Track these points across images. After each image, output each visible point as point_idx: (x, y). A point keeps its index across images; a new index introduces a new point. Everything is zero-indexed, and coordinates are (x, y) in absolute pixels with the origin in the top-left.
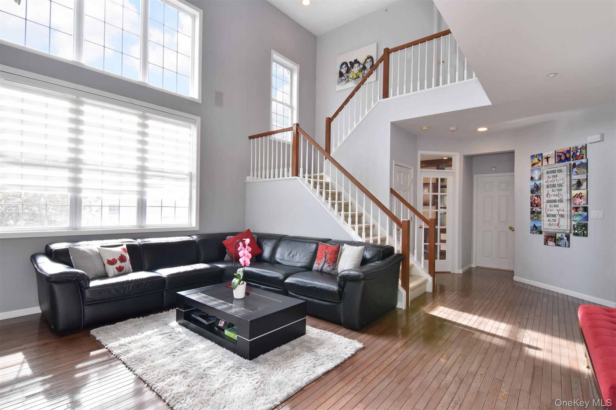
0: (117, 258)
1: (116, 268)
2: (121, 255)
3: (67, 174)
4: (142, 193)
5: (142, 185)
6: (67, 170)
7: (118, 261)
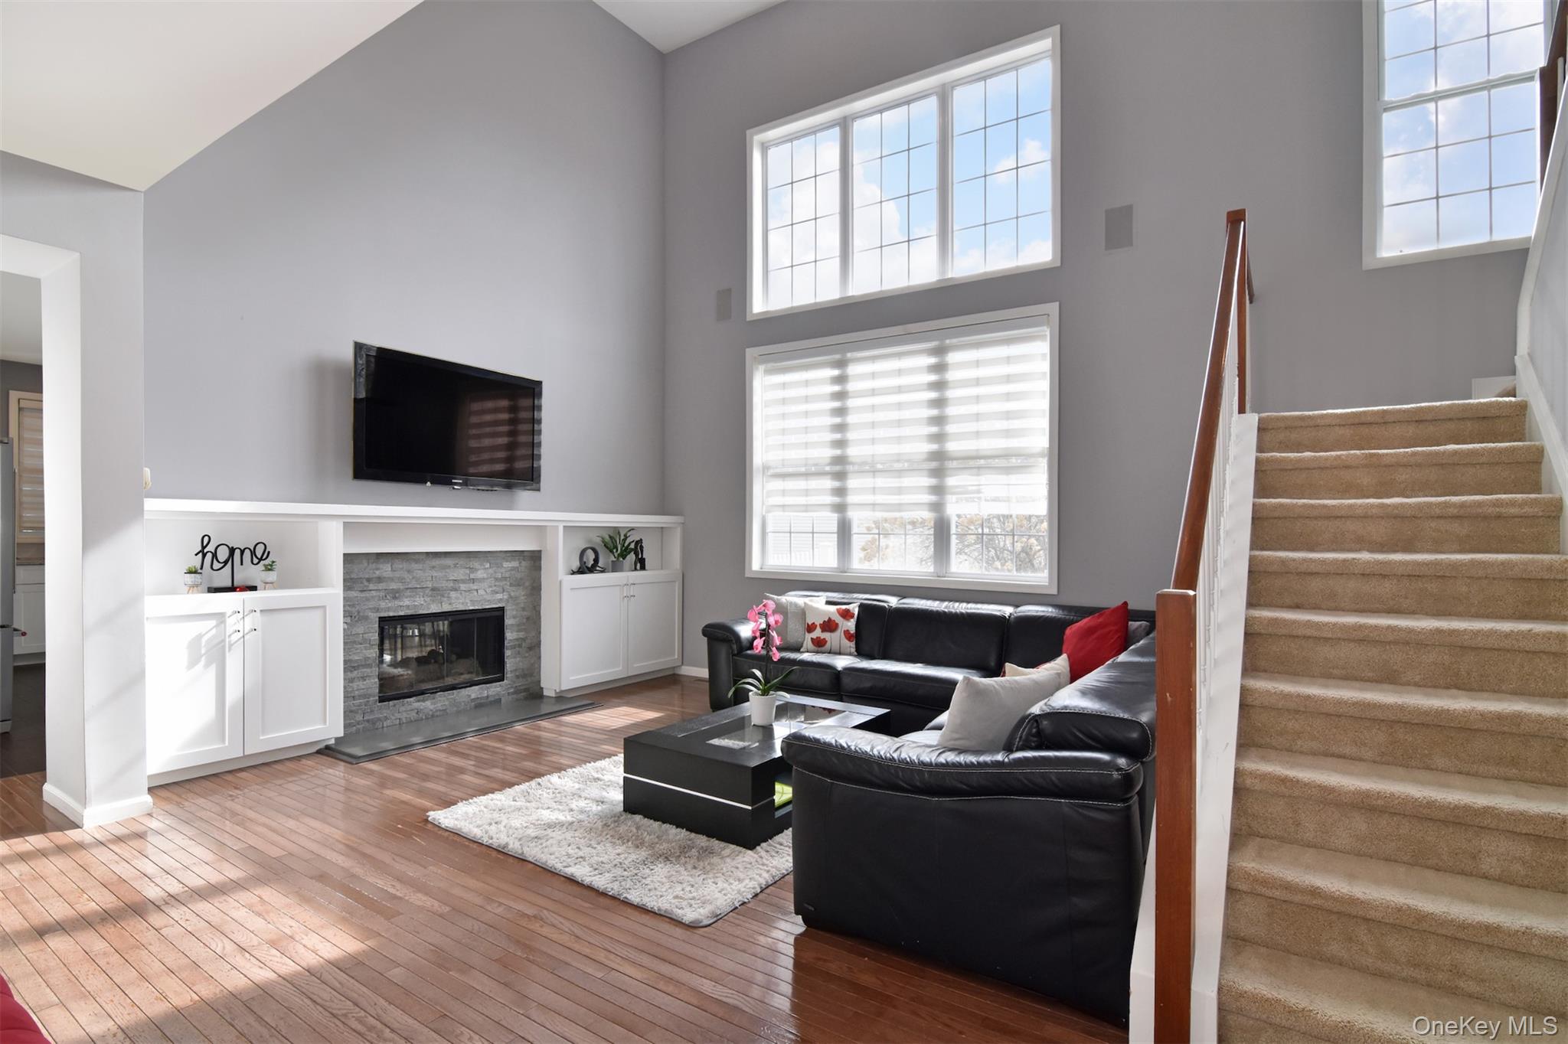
0: (819, 621)
1: (812, 639)
2: (830, 619)
3: (829, 483)
4: (937, 507)
5: (939, 490)
6: (829, 477)
7: (818, 628)
